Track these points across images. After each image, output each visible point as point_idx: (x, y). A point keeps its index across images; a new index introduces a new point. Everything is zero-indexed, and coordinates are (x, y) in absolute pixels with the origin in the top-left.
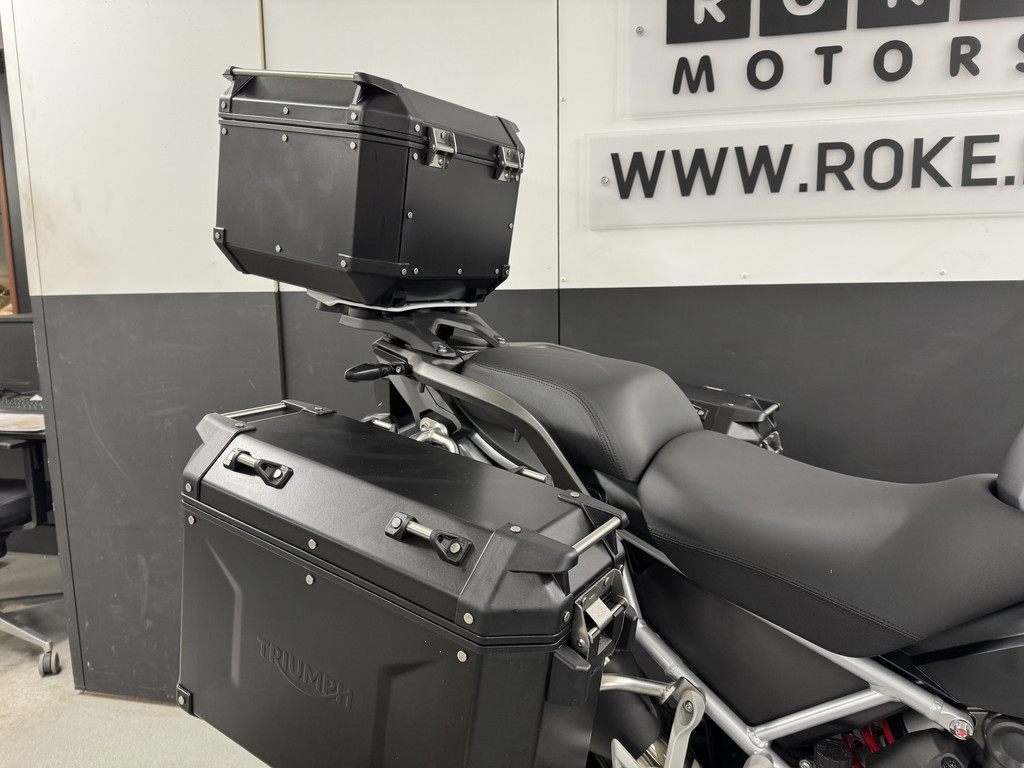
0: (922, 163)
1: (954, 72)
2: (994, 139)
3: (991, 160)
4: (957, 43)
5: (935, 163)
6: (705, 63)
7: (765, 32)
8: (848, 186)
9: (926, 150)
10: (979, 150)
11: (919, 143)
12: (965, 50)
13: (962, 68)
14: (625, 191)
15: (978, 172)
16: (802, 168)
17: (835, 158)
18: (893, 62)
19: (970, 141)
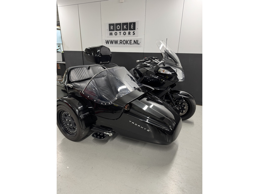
0: (127, 42)
1: (129, 35)
2: (132, 40)
3: (131, 42)
4: (129, 32)
6: (112, 33)
8: (122, 44)
10: (131, 41)
11: (127, 40)
12: (129, 33)
15: (131, 43)
16: (119, 42)
17: (121, 41)
18: (125, 33)
19: (130, 40)
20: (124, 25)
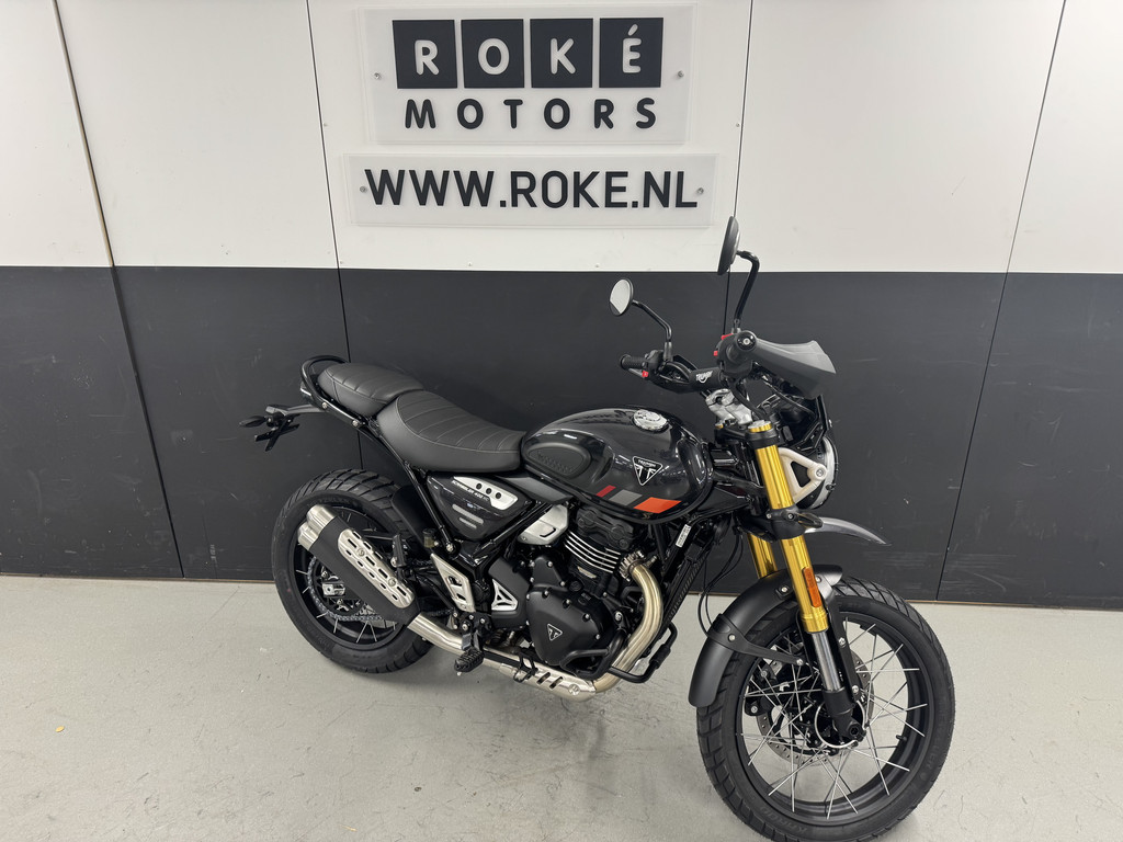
1: (597, 125)
2: (624, 174)
3: (623, 189)
4: (599, 103)
5: (586, 189)
6: (427, 104)
7: (468, 85)
8: (533, 204)
9: (582, 179)
10: (616, 182)
11: (577, 175)
12: (604, 109)
13: (602, 122)
14: (379, 200)
15: (616, 197)
16: (501, 190)
17: (523, 183)
18: (557, 113)
19: (610, 176)
20: (554, 43)
